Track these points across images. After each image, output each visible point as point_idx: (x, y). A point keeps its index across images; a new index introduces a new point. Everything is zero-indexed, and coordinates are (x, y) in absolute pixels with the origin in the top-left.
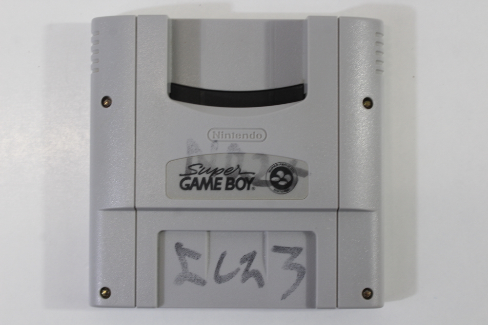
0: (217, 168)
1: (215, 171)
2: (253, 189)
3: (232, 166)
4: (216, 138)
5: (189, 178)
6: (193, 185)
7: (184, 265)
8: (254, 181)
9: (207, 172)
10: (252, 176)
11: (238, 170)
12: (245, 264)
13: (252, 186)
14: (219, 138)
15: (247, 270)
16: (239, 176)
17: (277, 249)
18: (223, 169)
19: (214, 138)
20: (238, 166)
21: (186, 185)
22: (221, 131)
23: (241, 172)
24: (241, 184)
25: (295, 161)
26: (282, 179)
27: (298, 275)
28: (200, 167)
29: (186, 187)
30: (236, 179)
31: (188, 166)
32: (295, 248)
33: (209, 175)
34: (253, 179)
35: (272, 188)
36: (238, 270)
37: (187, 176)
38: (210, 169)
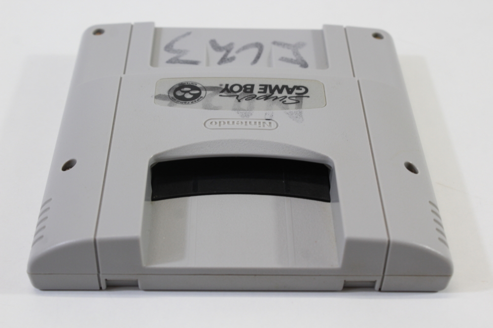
0: (265, 100)
1: (266, 98)
2: (221, 85)
3: (247, 101)
4: (267, 122)
5: (296, 94)
6: (293, 89)
7: (296, 53)
8: (220, 90)
9: (277, 98)
10: (223, 94)
11: (239, 98)
12: (230, 56)
13: (224, 87)
14: (264, 123)
15: (228, 52)
16: (238, 94)
17: (195, 63)
18: (257, 99)
19: (270, 123)
20: (239, 101)
21: (301, 89)
22: (262, 127)
23: (236, 97)
24: (236, 89)
25: (170, 105)
26: (186, 92)
27: (172, 46)
28: (285, 101)
29: (301, 88)
30: (242, 91)
31: (300, 103)
32: (174, 63)
33: (274, 95)
34: (222, 92)
35: (198, 86)
36: (238, 52)
37: (300, 96)
38: (273, 100)
